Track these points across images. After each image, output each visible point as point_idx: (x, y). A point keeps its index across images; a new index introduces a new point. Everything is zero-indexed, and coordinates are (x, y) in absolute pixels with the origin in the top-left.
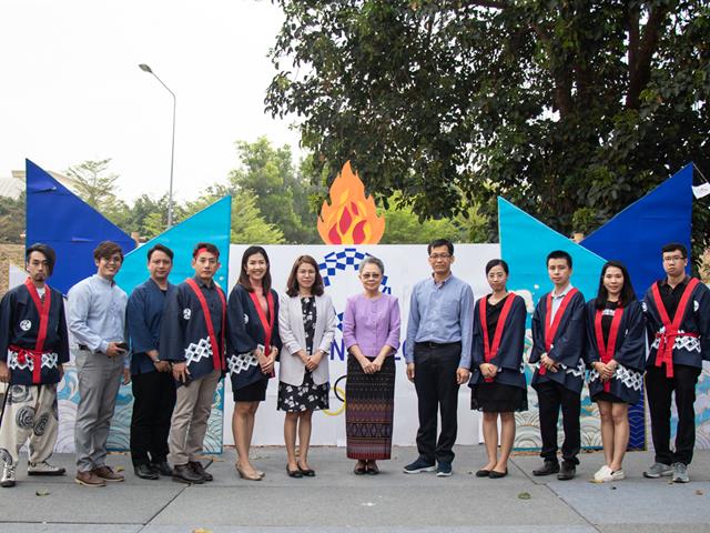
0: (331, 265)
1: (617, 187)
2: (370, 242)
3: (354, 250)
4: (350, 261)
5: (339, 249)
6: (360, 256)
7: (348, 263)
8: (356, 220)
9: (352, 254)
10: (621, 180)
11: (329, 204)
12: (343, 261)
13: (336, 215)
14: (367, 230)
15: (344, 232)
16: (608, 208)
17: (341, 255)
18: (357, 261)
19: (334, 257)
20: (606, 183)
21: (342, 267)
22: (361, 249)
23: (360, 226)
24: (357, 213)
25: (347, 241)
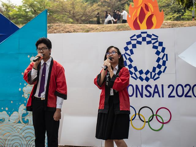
0: (134, 42)
2: (156, 28)
3: (146, 32)
4: (144, 39)
5: (138, 32)
6: (149, 36)
7: (143, 40)
8: (148, 14)
9: (144, 35)
12: (140, 39)
13: (137, 12)
14: (154, 20)
15: (141, 22)
17: (139, 36)
18: (148, 39)
19: (135, 37)
21: (139, 43)
22: (150, 32)
23: (150, 17)
24: (148, 10)
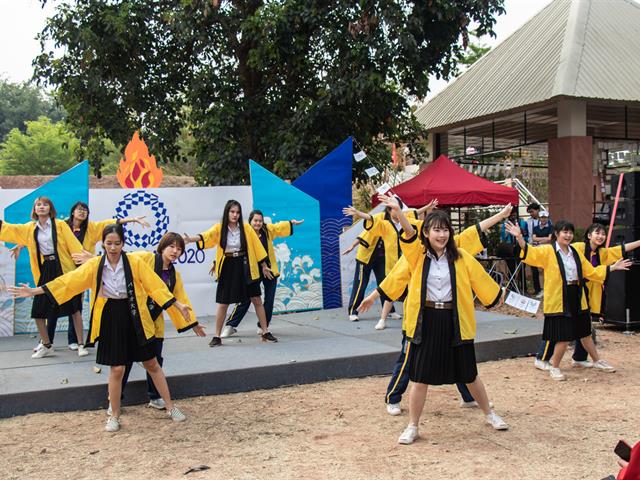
0: (128, 202)
1: (299, 147)
2: (154, 186)
3: (143, 192)
4: (141, 199)
5: (133, 191)
6: (147, 196)
7: (140, 201)
8: (143, 172)
10: (302, 142)
11: (125, 160)
12: (136, 199)
13: (130, 168)
14: (151, 178)
15: (135, 180)
16: (294, 161)
17: (135, 196)
18: (146, 199)
19: (130, 197)
20: (293, 144)
21: (135, 203)
22: (148, 190)
23: (147, 174)
24: (143, 166)
25: (138, 186)
